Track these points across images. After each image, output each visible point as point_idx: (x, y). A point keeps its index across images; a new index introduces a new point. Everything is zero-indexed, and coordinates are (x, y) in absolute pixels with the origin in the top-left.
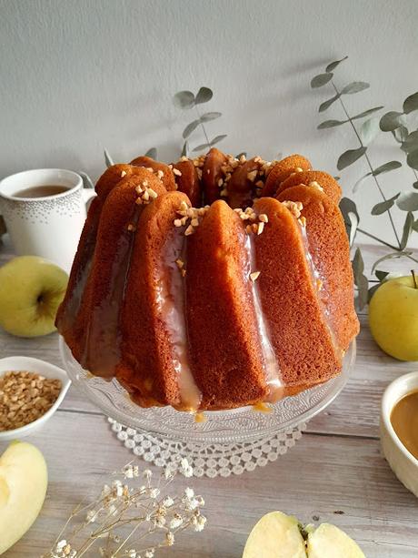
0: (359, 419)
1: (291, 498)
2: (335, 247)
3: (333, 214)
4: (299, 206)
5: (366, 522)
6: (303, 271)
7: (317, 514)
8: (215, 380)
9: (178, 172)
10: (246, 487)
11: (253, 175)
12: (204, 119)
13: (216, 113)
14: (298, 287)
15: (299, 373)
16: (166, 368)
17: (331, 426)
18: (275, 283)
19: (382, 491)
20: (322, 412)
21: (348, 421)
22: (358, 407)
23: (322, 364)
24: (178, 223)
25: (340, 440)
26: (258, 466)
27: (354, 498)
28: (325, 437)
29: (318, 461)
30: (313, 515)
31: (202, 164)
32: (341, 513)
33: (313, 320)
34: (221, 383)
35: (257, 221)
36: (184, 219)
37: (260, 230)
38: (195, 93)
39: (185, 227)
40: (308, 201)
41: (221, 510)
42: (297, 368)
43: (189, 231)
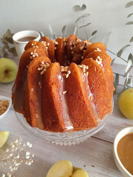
0: (113, 136)
1: (79, 157)
2: (100, 84)
3: (100, 72)
4: (87, 67)
5: (101, 172)
6: (82, 93)
7: (86, 165)
8: (48, 123)
9: (57, 43)
10: (66, 150)
11: (82, 48)
12: (83, 16)
13: (89, 14)
14: (79, 98)
15: (79, 125)
16: (33, 116)
17: (102, 136)
18: (72, 95)
19: (111, 162)
20: (100, 130)
21: (109, 135)
22: (114, 131)
23: (89, 124)
24: (39, 69)
25: (103, 142)
26: (72, 144)
27: (100, 163)
28: (98, 139)
29: (93, 147)
30: (84, 165)
31: (67, 40)
32: (94, 166)
33: (85, 109)
34: (50, 124)
35: (67, 73)
36: (41, 68)
37: (67, 77)
38: (81, 6)
39: (41, 71)
40: (91, 66)
41: (56, 155)
42: (78, 123)
43: (42, 73)
